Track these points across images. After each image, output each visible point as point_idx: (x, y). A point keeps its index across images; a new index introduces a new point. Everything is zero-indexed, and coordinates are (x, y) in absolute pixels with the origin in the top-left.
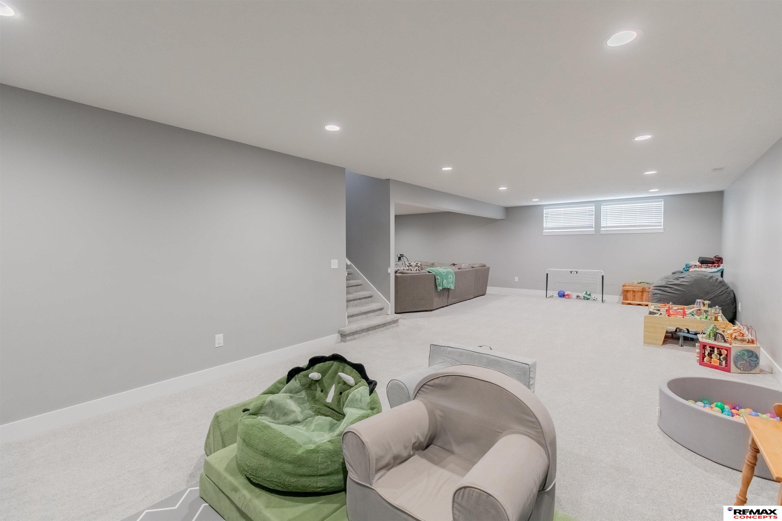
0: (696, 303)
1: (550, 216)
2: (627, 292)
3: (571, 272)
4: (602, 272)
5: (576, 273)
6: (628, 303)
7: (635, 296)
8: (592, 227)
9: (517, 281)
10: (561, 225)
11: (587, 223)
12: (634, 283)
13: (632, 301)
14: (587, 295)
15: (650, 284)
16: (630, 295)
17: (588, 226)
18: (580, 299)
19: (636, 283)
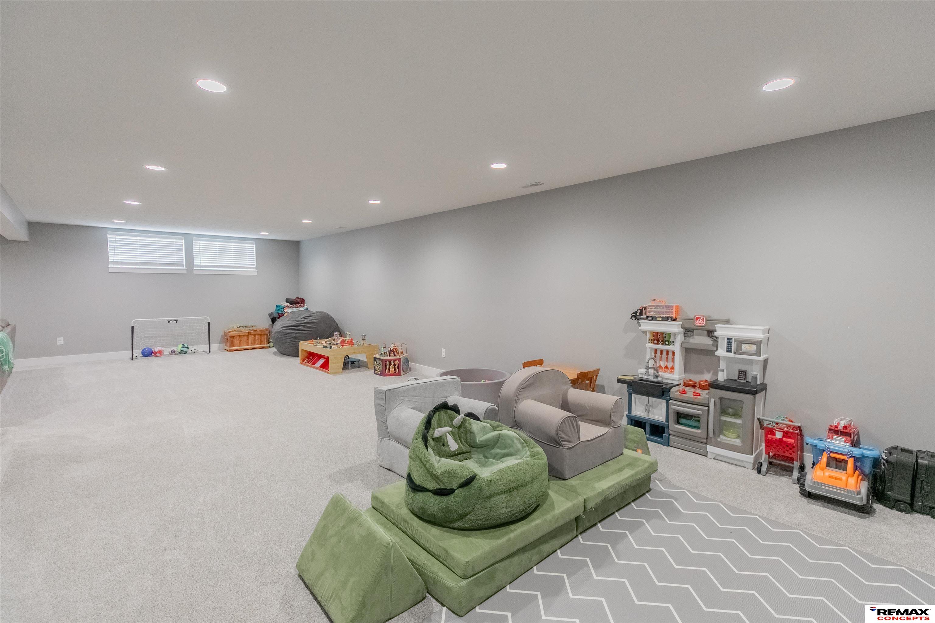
0: (334, 336)
1: (118, 246)
2: (233, 338)
3: (169, 322)
4: (207, 318)
5: (175, 322)
6: (234, 350)
7: (241, 341)
8: (182, 265)
9: (63, 344)
10: (139, 259)
11: (175, 260)
12: (233, 328)
13: (239, 346)
14: (184, 348)
15: (248, 327)
16: (236, 340)
17: (177, 263)
18: (176, 354)
19: (235, 327)
